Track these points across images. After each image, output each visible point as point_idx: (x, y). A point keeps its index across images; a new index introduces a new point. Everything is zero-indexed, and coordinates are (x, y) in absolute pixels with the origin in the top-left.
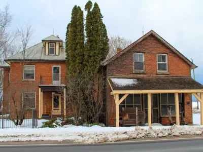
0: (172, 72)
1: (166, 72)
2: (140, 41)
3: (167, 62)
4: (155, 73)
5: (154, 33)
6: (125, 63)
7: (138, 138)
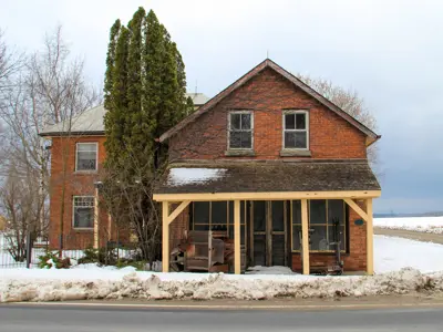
0: (318, 150)
1: (305, 151)
2: (239, 84)
3: (307, 129)
4: (277, 153)
5: (272, 66)
6: (207, 135)
7: (110, 298)
